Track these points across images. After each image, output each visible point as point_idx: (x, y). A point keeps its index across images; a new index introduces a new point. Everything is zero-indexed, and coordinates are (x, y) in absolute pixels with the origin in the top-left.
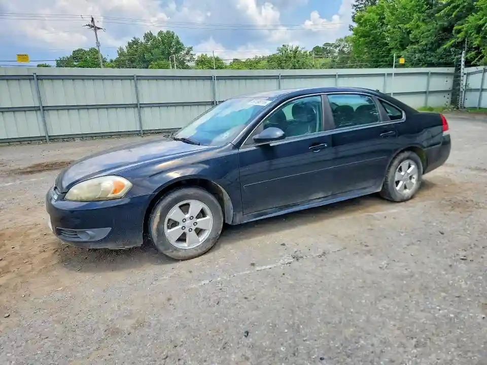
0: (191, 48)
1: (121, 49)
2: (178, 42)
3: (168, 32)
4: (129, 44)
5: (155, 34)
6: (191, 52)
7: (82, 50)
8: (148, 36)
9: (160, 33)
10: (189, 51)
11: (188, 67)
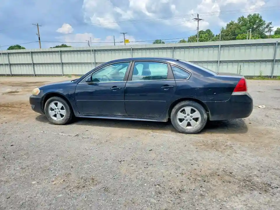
0: (271, 23)
1: (223, 28)
2: (261, 21)
3: (255, 15)
4: (227, 25)
5: (246, 17)
6: (270, 26)
7: (202, 31)
8: (242, 19)
9: (249, 16)
10: (268, 26)
11: (265, 37)
